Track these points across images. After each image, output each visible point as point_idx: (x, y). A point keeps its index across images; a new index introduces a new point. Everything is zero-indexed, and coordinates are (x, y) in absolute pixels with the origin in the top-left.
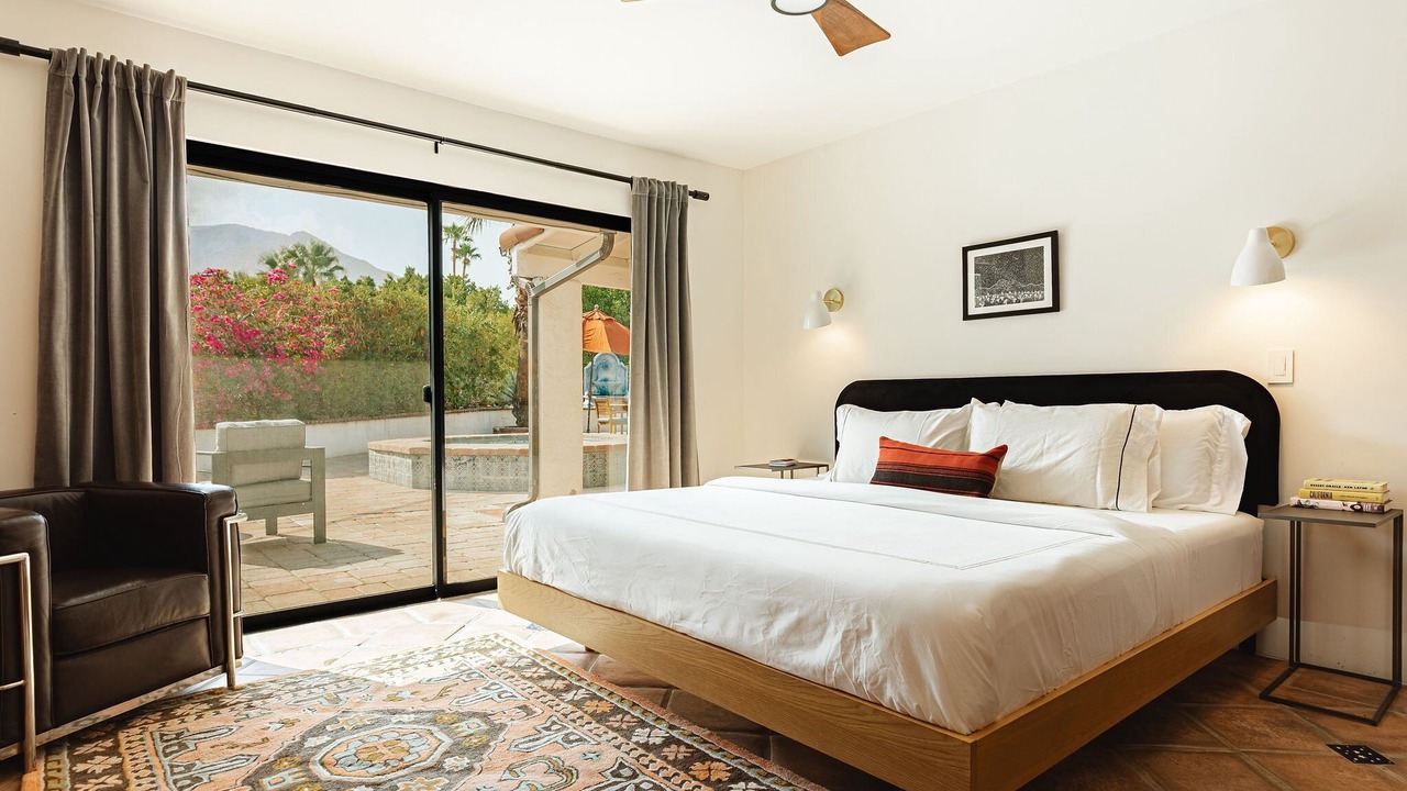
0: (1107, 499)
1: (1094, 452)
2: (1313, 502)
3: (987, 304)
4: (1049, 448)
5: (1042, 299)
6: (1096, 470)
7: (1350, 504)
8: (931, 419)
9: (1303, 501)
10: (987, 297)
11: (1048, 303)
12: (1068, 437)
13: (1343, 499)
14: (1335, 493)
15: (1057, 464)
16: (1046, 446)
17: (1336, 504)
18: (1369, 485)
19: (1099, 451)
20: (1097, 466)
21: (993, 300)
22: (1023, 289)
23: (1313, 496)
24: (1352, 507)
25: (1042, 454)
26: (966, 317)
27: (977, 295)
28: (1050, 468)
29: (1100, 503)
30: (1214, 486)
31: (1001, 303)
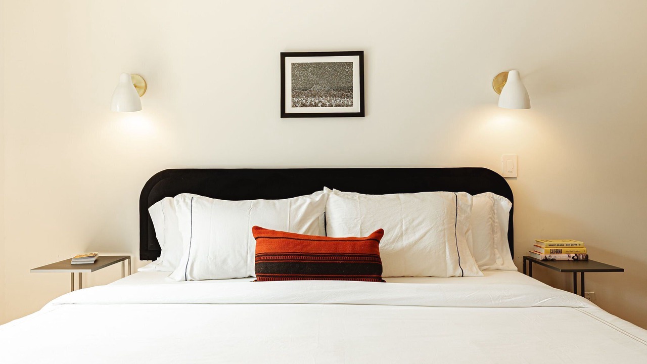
0: (455, 269)
1: (441, 231)
2: (553, 256)
3: (303, 105)
4: (407, 230)
5: (352, 105)
6: (445, 245)
7: (572, 255)
8: (294, 207)
9: (548, 256)
10: (303, 99)
11: (356, 108)
12: (420, 219)
13: (568, 253)
14: (564, 249)
15: (416, 242)
16: (404, 228)
17: (564, 257)
18: (578, 242)
19: (444, 230)
20: (445, 242)
21: (309, 102)
22: (335, 96)
23: (552, 253)
24: (573, 257)
25: (402, 235)
26: (284, 115)
27: (293, 96)
28: (410, 247)
29: (450, 273)
30: (496, 251)
31: (316, 105)
